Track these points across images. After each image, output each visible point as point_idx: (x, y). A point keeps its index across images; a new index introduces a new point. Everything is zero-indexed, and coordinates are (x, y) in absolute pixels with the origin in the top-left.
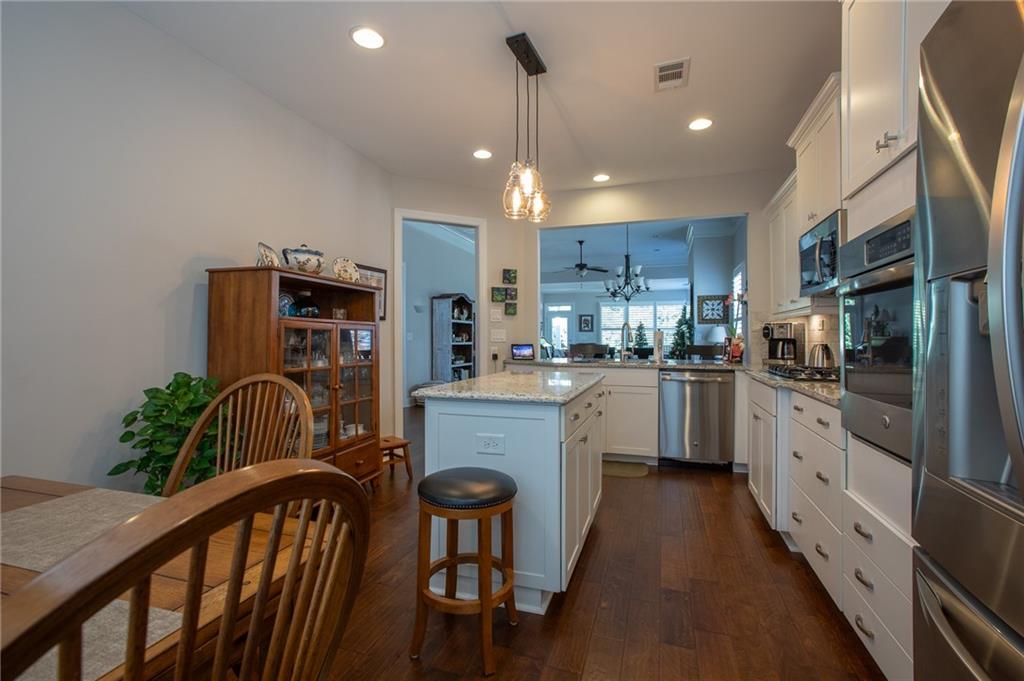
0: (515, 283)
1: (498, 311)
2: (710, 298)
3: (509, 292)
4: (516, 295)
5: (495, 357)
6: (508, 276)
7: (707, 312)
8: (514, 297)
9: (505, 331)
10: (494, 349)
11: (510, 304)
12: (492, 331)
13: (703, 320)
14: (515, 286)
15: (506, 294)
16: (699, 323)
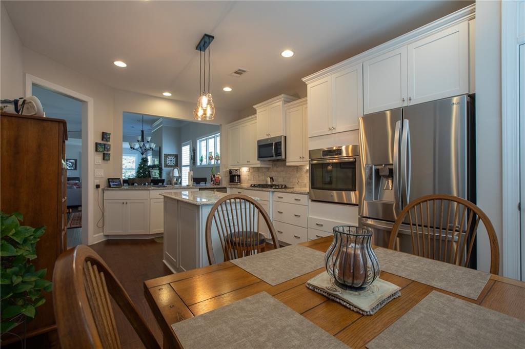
0: (109, 141)
1: (99, 158)
2: (170, 155)
3: (106, 146)
4: (110, 148)
5: (98, 186)
6: (105, 136)
7: (168, 162)
8: (109, 150)
9: (103, 170)
10: (97, 182)
11: (107, 154)
12: (96, 170)
13: (166, 166)
14: (108, 143)
15: (105, 148)
16: (165, 167)
